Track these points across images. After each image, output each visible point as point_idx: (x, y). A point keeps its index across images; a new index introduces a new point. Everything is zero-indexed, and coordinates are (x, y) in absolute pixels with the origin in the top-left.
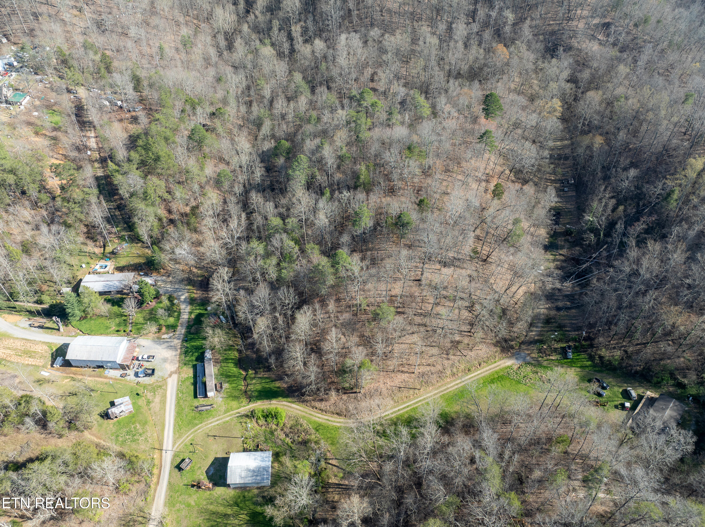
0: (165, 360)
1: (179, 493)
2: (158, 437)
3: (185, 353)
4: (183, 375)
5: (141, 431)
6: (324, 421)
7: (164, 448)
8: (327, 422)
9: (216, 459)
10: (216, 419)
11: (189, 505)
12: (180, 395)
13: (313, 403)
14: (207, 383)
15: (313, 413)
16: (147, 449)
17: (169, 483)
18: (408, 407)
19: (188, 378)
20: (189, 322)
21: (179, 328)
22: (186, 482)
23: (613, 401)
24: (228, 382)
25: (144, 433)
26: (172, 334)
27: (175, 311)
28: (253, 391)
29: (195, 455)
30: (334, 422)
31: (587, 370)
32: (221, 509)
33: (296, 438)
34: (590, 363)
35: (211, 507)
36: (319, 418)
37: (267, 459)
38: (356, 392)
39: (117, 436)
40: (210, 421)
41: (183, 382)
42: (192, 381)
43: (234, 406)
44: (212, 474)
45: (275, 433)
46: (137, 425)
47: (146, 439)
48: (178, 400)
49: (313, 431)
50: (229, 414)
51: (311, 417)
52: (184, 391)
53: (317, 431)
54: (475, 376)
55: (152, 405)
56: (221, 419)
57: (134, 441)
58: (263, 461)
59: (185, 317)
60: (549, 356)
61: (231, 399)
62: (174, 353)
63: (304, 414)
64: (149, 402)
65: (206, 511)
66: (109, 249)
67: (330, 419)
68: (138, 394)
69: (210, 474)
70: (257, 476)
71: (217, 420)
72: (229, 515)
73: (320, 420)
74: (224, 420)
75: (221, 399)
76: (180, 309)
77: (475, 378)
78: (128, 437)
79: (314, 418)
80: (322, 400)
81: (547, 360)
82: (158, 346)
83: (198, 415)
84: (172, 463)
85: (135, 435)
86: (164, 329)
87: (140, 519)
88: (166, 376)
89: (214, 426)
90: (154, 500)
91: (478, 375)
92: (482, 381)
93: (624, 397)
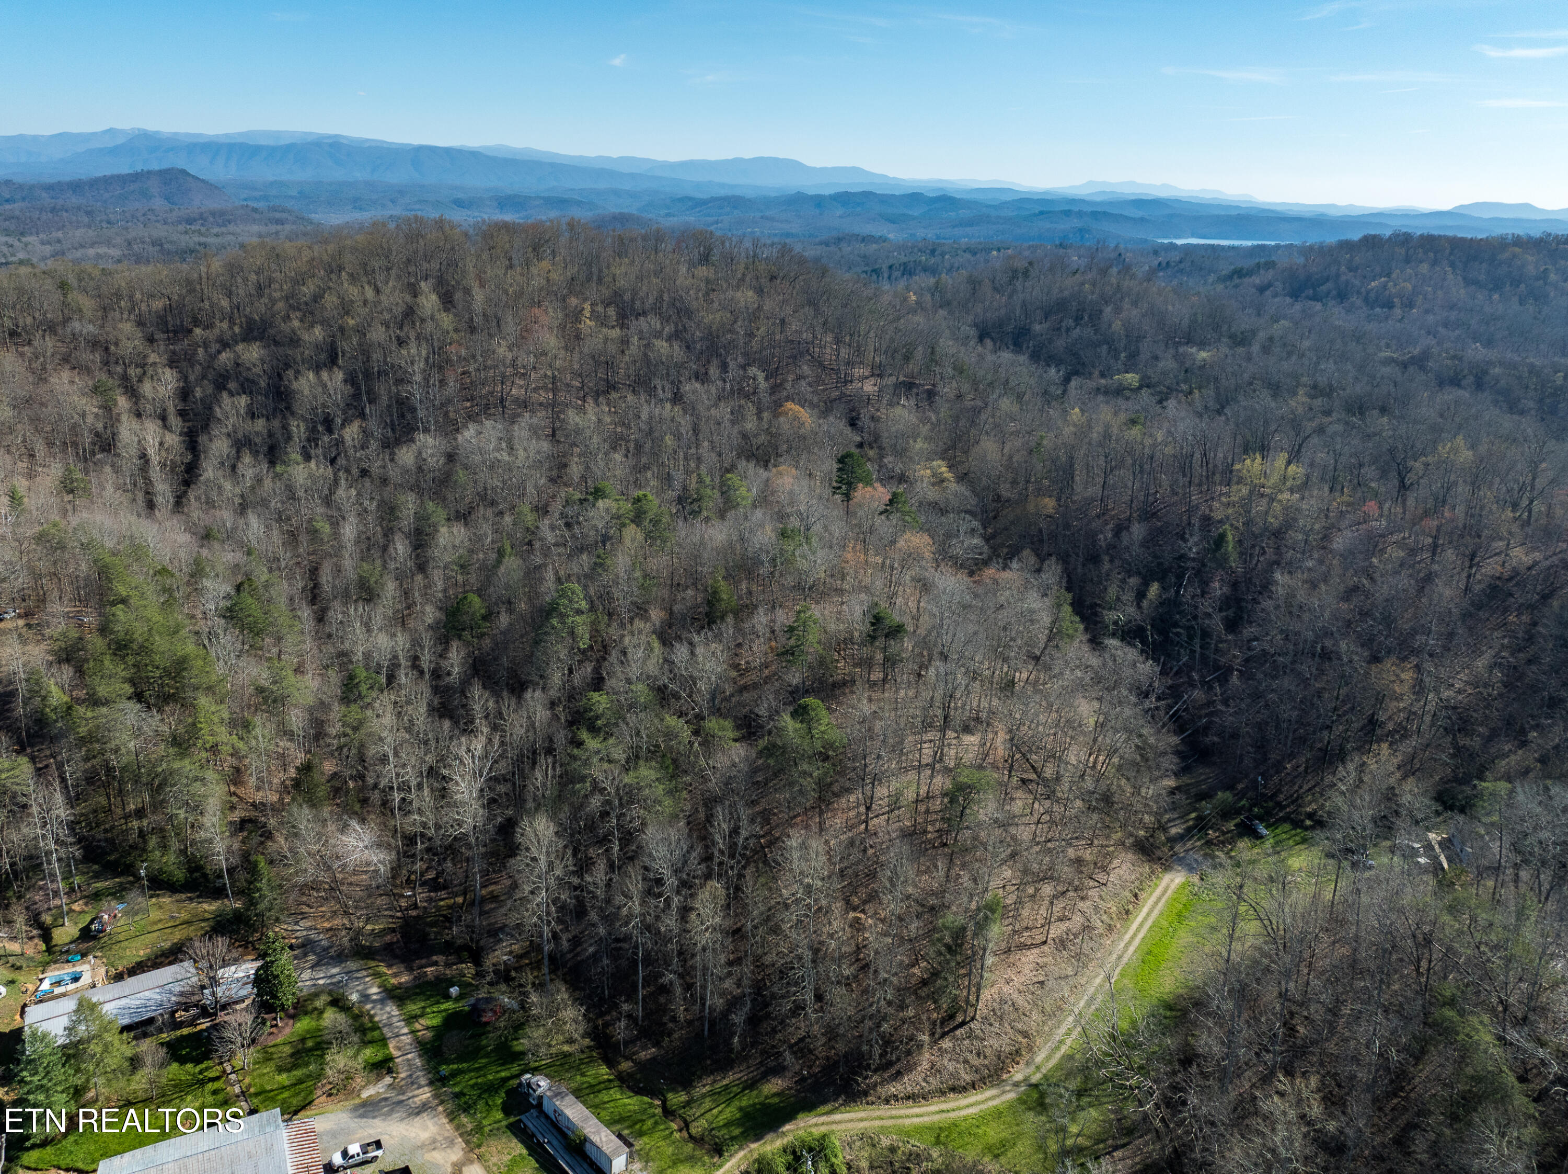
3: (464, 1110)
4: (494, 1160)
6: (936, 1118)
8: (944, 1115)
13: (884, 1091)
15: (894, 1112)
19: (514, 1162)
21: (400, 1060)
26: (388, 1081)
28: (714, 1130)
30: (959, 1109)
36: (917, 1116)
38: (963, 1024)
51: (900, 1121)
54: (1145, 919)
59: (400, 1033)
62: (430, 1122)
63: (877, 1123)
66: (66, 932)
67: (944, 1106)
73: (926, 1119)
77: (1149, 922)
79: (907, 1122)
80: (898, 1075)
82: (365, 1121)
91: (1149, 914)
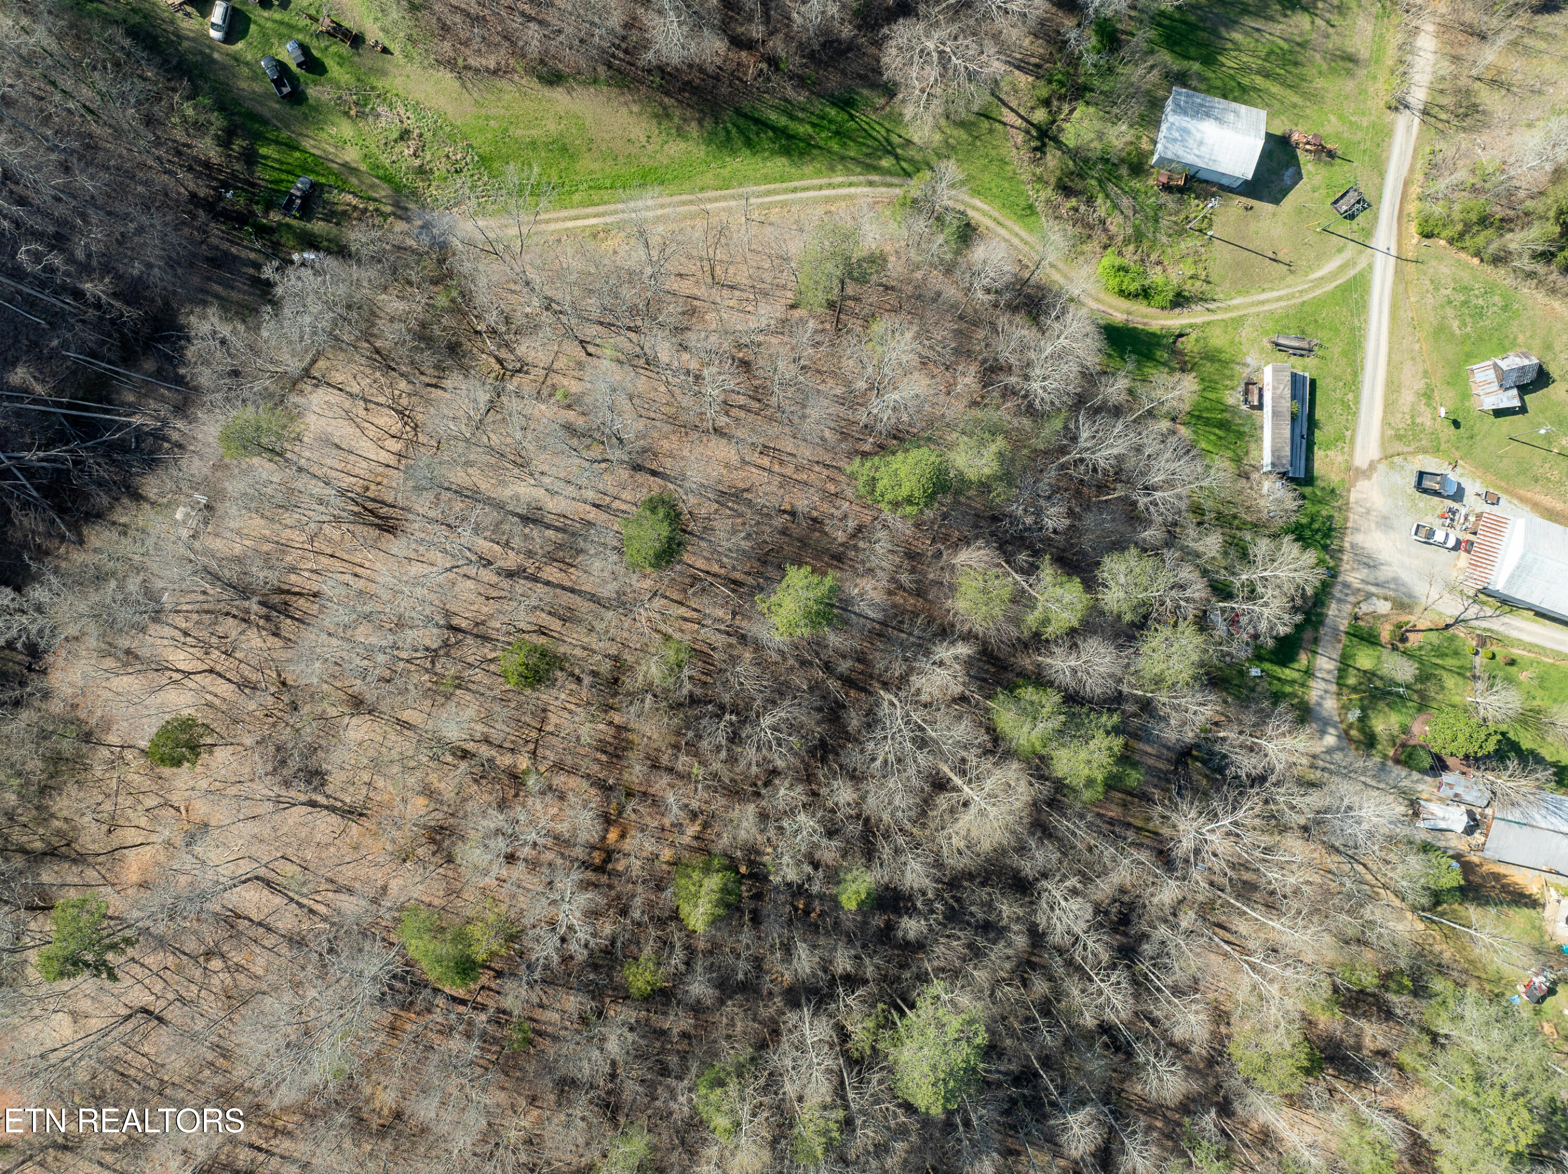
0: (1385, 523)
1: (1362, 147)
2: (1406, 289)
3: (1330, 529)
4: (1340, 459)
5: (1450, 312)
6: (1009, 223)
7: (1392, 261)
8: (1001, 219)
9: (1276, 201)
10: (1267, 307)
11: (1341, 118)
12: (1350, 396)
14: (1288, 393)
16: (1434, 263)
17: (1382, 175)
18: (795, 190)
19: (1328, 448)
20: (1316, 641)
21: (1344, 625)
22: (1346, 167)
23: (281, 23)
24: (1226, 409)
25: (1442, 306)
26: (1365, 608)
27: (1354, 689)
28: (1165, 364)
29: (1325, 223)
31: (284, 134)
32: (1275, 89)
33: (1083, 208)
34: (263, 151)
35: (1296, 99)
37: (1176, 135)
39: (1505, 308)
40: (1283, 304)
41: (1340, 438)
42: (1317, 433)
43: (1218, 331)
44: (1287, 168)
45: (1130, 231)
46: (1458, 332)
47: (1437, 289)
48: (1354, 384)
49: (1040, 206)
50: (1234, 314)
52: (1339, 408)
53: (1030, 207)
54: (587, 217)
55: (1420, 385)
56: (1253, 304)
57: (1466, 289)
58: (1185, 131)
59: (1325, 664)
60: (355, 208)
61: (1223, 356)
62: (1359, 538)
64: (1427, 395)
65: (1305, 95)
68: (1456, 424)
69: (1291, 170)
70: (1202, 105)
71: (1263, 303)
72: (1259, 73)
73: (1017, 229)
74: (1248, 299)
75: (1249, 360)
76: (1339, 694)
77: (590, 210)
78: (1480, 302)
81: (370, 199)
82: (1405, 576)
83: (1309, 330)
84: (1376, 218)
85: (1465, 303)
86: (1385, 633)
87: (1444, 116)
88: (1382, 467)
89: (1272, 290)
90: (1415, 150)
91: (577, 218)
92: (577, 197)
93: (248, 21)
